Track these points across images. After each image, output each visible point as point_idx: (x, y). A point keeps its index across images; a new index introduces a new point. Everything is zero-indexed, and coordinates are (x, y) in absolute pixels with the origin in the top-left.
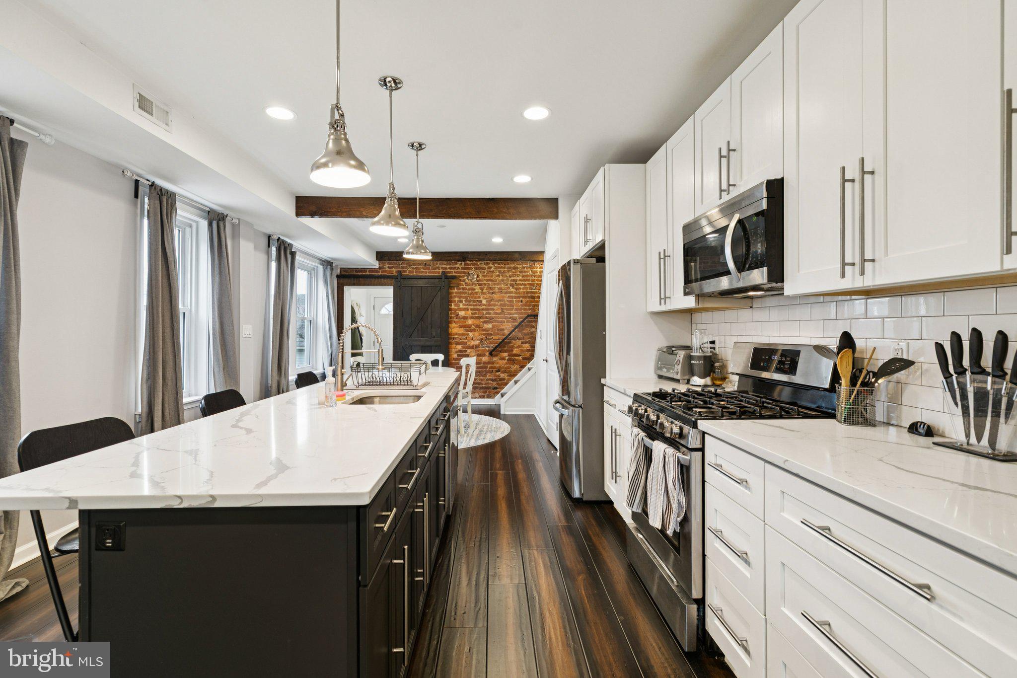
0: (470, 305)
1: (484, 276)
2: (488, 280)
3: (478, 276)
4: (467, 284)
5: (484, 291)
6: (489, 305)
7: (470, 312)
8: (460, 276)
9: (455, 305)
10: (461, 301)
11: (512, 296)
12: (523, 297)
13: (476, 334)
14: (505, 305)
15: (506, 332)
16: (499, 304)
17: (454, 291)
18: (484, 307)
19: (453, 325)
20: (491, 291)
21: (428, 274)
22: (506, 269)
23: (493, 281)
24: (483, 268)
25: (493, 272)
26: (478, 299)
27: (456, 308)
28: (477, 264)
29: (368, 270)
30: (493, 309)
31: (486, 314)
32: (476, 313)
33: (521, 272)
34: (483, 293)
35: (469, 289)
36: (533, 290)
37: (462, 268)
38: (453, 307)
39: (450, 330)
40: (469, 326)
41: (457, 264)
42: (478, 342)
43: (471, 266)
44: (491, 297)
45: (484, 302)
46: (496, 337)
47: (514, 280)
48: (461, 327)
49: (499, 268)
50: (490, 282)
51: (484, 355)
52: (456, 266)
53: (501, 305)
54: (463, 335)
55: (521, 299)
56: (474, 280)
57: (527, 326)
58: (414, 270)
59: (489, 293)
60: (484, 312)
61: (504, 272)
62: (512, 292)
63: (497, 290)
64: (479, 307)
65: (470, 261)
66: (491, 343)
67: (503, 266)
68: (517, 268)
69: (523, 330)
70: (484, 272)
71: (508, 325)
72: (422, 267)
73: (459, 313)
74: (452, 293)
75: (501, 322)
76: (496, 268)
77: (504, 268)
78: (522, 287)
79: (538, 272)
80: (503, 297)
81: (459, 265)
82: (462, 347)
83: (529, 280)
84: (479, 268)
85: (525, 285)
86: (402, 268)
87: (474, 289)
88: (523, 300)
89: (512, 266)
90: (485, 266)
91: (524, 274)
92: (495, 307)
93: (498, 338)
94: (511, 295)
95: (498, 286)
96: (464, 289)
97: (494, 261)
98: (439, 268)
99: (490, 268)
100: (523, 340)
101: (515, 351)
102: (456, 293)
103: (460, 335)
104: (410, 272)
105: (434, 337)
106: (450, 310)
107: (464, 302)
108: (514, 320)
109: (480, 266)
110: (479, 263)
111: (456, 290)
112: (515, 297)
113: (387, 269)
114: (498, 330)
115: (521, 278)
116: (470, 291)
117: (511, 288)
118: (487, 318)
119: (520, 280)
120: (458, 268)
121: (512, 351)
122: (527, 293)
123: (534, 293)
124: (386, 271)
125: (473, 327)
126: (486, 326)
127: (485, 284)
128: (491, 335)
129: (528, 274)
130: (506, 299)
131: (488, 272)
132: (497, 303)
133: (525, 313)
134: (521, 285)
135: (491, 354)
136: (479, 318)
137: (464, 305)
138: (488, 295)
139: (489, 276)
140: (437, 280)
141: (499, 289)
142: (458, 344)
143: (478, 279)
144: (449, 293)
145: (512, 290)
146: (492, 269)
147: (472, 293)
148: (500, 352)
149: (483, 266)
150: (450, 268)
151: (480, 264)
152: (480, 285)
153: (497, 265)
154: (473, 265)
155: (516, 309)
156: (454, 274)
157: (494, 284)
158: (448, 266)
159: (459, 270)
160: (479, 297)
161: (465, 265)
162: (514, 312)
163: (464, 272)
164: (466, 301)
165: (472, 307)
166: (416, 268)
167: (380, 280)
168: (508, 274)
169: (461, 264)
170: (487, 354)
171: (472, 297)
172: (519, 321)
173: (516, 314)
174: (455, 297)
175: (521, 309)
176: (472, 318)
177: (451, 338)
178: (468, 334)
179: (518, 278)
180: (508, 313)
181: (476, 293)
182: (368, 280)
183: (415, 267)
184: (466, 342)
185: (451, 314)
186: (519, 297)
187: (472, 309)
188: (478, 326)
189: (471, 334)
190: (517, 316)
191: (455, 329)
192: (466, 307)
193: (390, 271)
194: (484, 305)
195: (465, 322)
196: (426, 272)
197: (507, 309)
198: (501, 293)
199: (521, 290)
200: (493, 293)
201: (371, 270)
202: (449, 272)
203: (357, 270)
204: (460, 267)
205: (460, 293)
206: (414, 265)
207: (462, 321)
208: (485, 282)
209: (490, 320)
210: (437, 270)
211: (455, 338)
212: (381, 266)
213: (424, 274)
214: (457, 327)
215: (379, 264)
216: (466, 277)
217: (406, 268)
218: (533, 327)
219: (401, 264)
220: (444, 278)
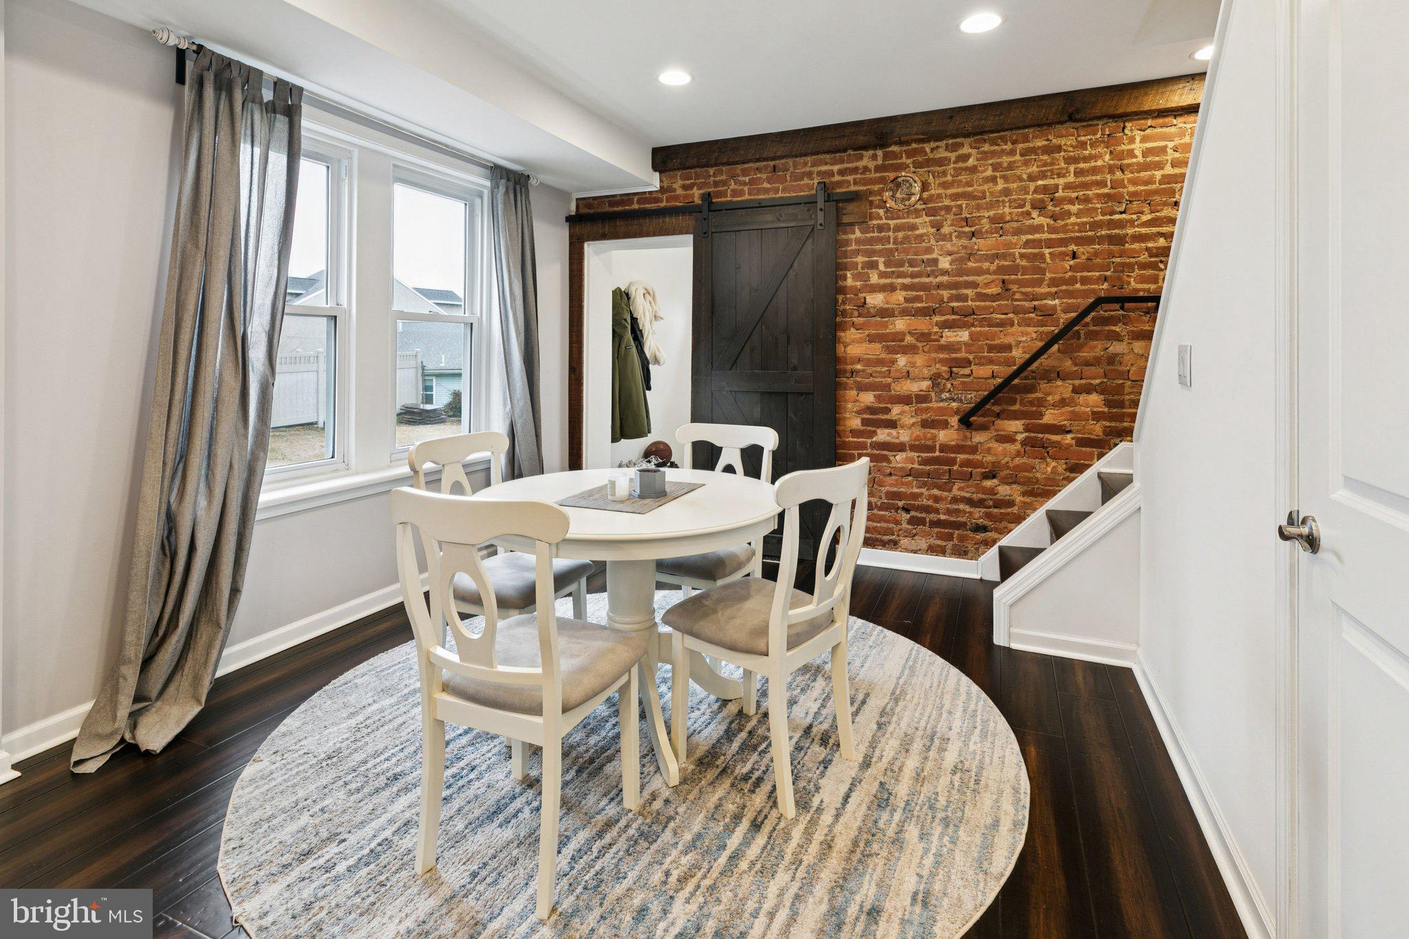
0: (902, 275)
1: (945, 185)
3: (925, 187)
4: (892, 215)
5: (946, 230)
6: (961, 272)
7: (900, 296)
8: (871, 193)
9: (856, 277)
10: (873, 265)
11: (1040, 241)
12: (1080, 241)
13: (920, 360)
14: (1014, 269)
15: (1019, 355)
16: (993, 267)
17: (852, 237)
18: (945, 278)
19: (850, 334)
20: (967, 229)
21: (780, 195)
22: (1018, 157)
23: (975, 198)
24: (942, 162)
25: (973, 170)
26: (925, 257)
27: (858, 284)
28: (923, 152)
29: (633, 199)
30: (974, 285)
31: (951, 299)
32: (918, 299)
33: (1069, 161)
34: (944, 238)
35: (898, 229)
36: (1117, 217)
37: (878, 169)
38: (850, 282)
39: (840, 349)
40: (899, 337)
41: (861, 158)
42: (925, 384)
43: (904, 160)
44: (965, 247)
45: (945, 263)
46: (984, 371)
47: (1045, 189)
48: (872, 339)
49: (993, 153)
50: (963, 203)
51: (945, 425)
52: (860, 164)
53: (1000, 270)
54: (880, 362)
55: (1073, 247)
56: (913, 199)
57: (1092, 336)
58: (746, 189)
59: (961, 235)
60: (946, 294)
61: (1011, 166)
62: (1038, 229)
63: (986, 225)
64: (927, 280)
65: (901, 143)
66: (966, 388)
67: (1008, 147)
68: (1059, 149)
69: (1080, 348)
70: (944, 173)
71: (1023, 334)
72: (764, 176)
73: (868, 300)
74: (848, 242)
75: (1002, 324)
76: (985, 156)
77: (1012, 153)
78: (1074, 208)
79: (1138, 153)
80: (1009, 245)
81: (867, 160)
82: (878, 398)
83: (1102, 184)
84: (929, 163)
85: (1087, 200)
86: (716, 184)
87: (914, 227)
88: (1080, 250)
89: (1040, 143)
90: (947, 155)
91: (1082, 165)
92: (979, 279)
93: (987, 373)
94: (1037, 236)
95: (992, 213)
96: (881, 228)
97: (978, 133)
98: (809, 175)
100: (1077, 382)
101: (1049, 417)
102: (858, 241)
103: (869, 363)
104: (735, 193)
105: (795, 368)
106: (842, 290)
107: (882, 267)
108: (1048, 314)
109: (931, 156)
110: (927, 147)
111: (858, 234)
112: (1049, 244)
113: (680, 192)
114: (991, 348)
115: (1071, 178)
116: (900, 235)
117: (1035, 214)
118: (953, 311)
119: (1068, 187)
120: (866, 169)
121: (1041, 415)
122: (1095, 226)
123: (1121, 224)
124: (676, 198)
125: (909, 340)
126: (950, 336)
127: (949, 210)
128: (968, 363)
129: (1100, 163)
130: (1017, 251)
131: (958, 172)
132: (986, 265)
133: (1085, 294)
134: (1071, 201)
135: (965, 422)
136: (928, 312)
137: (882, 275)
138: (956, 244)
139: (959, 184)
140: (806, 210)
141: (992, 220)
142: (862, 388)
143: (925, 195)
144: (839, 244)
145: (1038, 219)
146: (971, 162)
147: (906, 238)
148: (998, 416)
149: (942, 153)
150: (841, 173)
151: (932, 150)
152: (931, 212)
153: (986, 147)
154: (910, 154)
155: (1054, 282)
156: (853, 188)
157: (979, 208)
158: (836, 168)
159: (868, 175)
160: (929, 250)
161: (886, 156)
162: (1044, 289)
163: (882, 180)
164: (887, 264)
165: (907, 281)
166: (752, 182)
167: (661, 220)
168: (1024, 172)
169: (874, 157)
170: (954, 421)
171: (906, 251)
172: (1064, 318)
173: (1053, 296)
174: (857, 252)
175: (1073, 281)
176: (905, 312)
177: (845, 371)
178: (894, 362)
179: (1061, 181)
180: (1024, 294)
181: (920, 238)
183: (747, 179)
184: (889, 385)
185: (844, 303)
186: (1064, 242)
187: (905, 287)
188: (924, 337)
189: (902, 361)
190: (1057, 302)
191: (855, 346)
192: (888, 281)
193: (686, 197)
194: (945, 272)
195: (885, 326)
196: (777, 191)
197: (1021, 283)
198: (1002, 232)
199: (1073, 219)
200: (973, 234)
201: (643, 197)
202: (840, 184)
203: (612, 200)
204: (872, 165)
205: (871, 241)
206: (745, 172)
207: (877, 324)
208: (947, 202)
209: (964, 318)
210: (806, 181)
211: (858, 372)
212: (665, 185)
213: (771, 195)
214: (860, 341)
215: (661, 181)
216: (887, 194)
217: (724, 183)
218: (1117, 337)
219: (715, 175)
220: (821, 203)
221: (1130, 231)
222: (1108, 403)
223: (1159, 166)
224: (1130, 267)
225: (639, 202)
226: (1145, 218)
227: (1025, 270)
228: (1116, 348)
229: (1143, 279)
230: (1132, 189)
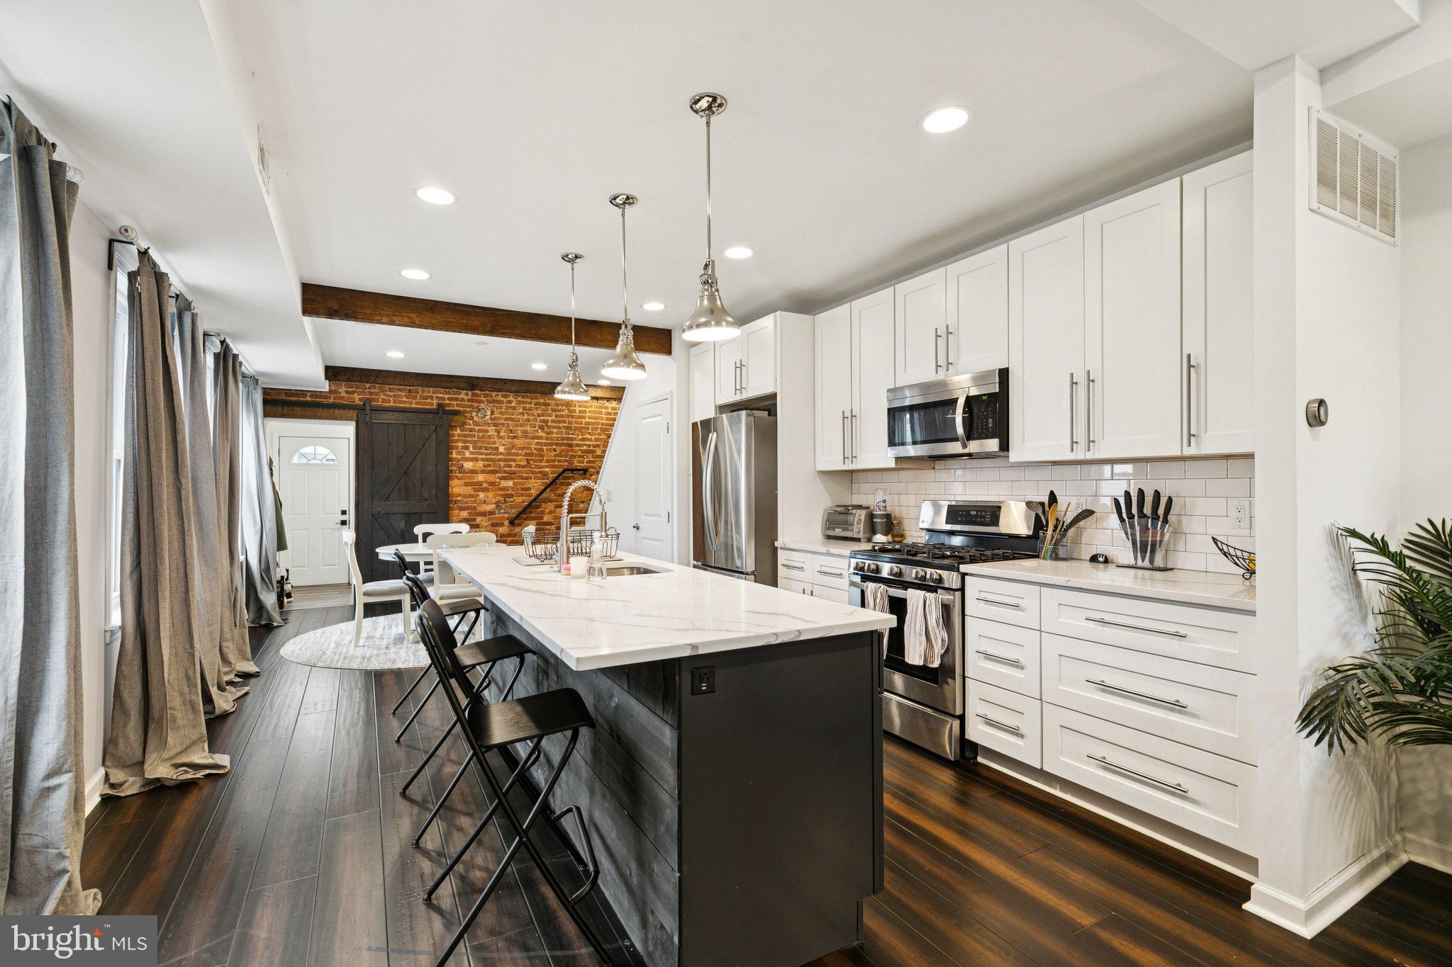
0: (480, 454)
1: (502, 413)
2: (507, 419)
3: (492, 413)
4: (476, 424)
5: (502, 434)
6: (509, 454)
7: (481, 464)
8: (465, 412)
9: (458, 453)
10: (467, 448)
11: (542, 443)
12: (557, 445)
13: (490, 494)
14: (531, 454)
15: (534, 492)
16: (523, 453)
17: (456, 433)
18: (502, 457)
19: (454, 483)
20: (511, 435)
21: (413, 406)
22: (533, 405)
23: (515, 421)
24: (500, 402)
25: (514, 408)
26: (492, 446)
27: (459, 457)
28: (491, 396)
29: (309, 395)
30: (515, 460)
31: (504, 467)
32: (489, 466)
33: (554, 410)
34: (501, 438)
35: (479, 431)
36: (570, 436)
37: (469, 400)
38: (454, 455)
39: (450, 489)
40: (480, 484)
41: (460, 394)
42: (493, 506)
43: (482, 398)
44: (511, 443)
45: (502, 449)
46: (520, 499)
47: (544, 421)
48: (466, 484)
49: (523, 402)
50: (510, 423)
51: (502, 525)
52: (460, 396)
53: (526, 454)
54: (471, 496)
55: (554, 447)
56: (487, 418)
58: (391, 399)
59: (508, 437)
60: (502, 464)
61: (530, 409)
62: (541, 438)
63: (520, 434)
64: (493, 457)
65: (481, 390)
66: (512, 507)
67: (529, 400)
68: (549, 405)
69: (557, 489)
70: (501, 408)
71: (536, 483)
72: (403, 394)
73: (465, 465)
74: (453, 435)
75: (527, 478)
76: (520, 403)
77: (531, 403)
78: (555, 430)
79: (577, 411)
80: (529, 443)
81: (463, 395)
82: (470, 514)
83: (565, 422)
84: (494, 401)
85: (559, 428)
86: (371, 394)
87: (487, 431)
88: (557, 448)
89: (542, 401)
90: (502, 399)
91: (557, 413)
92: (516, 458)
93: (521, 501)
94: (541, 441)
95: (522, 429)
96: (471, 430)
97: (517, 392)
98: (432, 398)
99: (510, 402)
100: (556, 503)
101: (546, 518)
102: (459, 435)
103: (465, 496)
104: (384, 401)
105: (426, 500)
106: (451, 459)
107: (471, 449)
108: (545, 475)
109: (495, 398)
110: (494, 394)
111: (459, 431)
112: (546, 444)
113: (344, 394)
114: (523, 489)
115: (554, 418)
116: (481, 434)
117: (540, 431)
118: (506, 472)
119: (552, 421)
120: (463, 399)
121: (542, 518)
122: (563, 439)
124: (342, 398)
125: (485, 485)
126: (504, 483)
127: (503, 424)
128: (512, 496)
129: (564, 413)
130: (533, 447)
131: (508, 408)
132: (519, 451)
133: (559, 467)
134: (554, 428)
135: (512, 523)
136: (494, 472)
137: (471, 453)
138: (508, 441)
139: (508, 413)
140: (430, 416)
141: (523, 432)
142: (461, 509)
143: (493, 416)
144: (449, 436)
145: (541, 433)
146: (513, 404)
147: (483, 436)
148: (525, 519)
149: (500, 398)
150: (450, 399)
151: (496, 396)
152: (495, 425)
153: (520, 399)
154: (486, 396)
155: (548, 461)
156: (456, 408)
157: (517, 426)
158: (446, 396)
159: (463, 403)
160: (494, 443)
161: (473, 395)
162: (544, 464)
163: (471, 406)
164: (474, 448)
165: (484, 457)
166: (394, 396)
167: (331, 411)
168: (536, 412)
169: (467, 394)
170: (506, 523)
171: (483, 442)
172: (552, 476)
173: (547, 467)
174: (458, 441)
175: (554, 461)
176: (483, 472)
177: (452, 501)
178: (477, 496)
179: (550, 418)
180: (536, 465)
181: (490, 437)
182: (309, 411)
183: (392, 394)
184: (476, 507)
185: (452, 466)
186: (551, 444)
187: (483, 460)
188: (492, 484)
189: (482, 495)
190: (548, 469)
191: (457, 487)
192: (475, 456)
193: (349, 398)
194: (502, 454)
195: (473, 478)
196: (411, 403)
197: (533, 460)
198: (526, 437)
199: (554, 435)
200: (514, 437)
201: (314, 394)
202: (449, 405)
203: (288, 392)
204: (466, 398)
205: (465, 436)
206: (390, 390)
207: (469, 477)
208: (503, 421)
209: (510, 475)
210: (429, 400)
211: (459, 501)
212: (333, 388)
213: (408, 405)
214: (460, 486)
215: (330, 386)
216: (474, 414)
217: (376, 394)
219: (369, 388)
220: (441, 412)
221: (575, 442)
223: (584, 418)
224: (575, 456)
225: (311, 396)
227: (536, 455)
229: (579, 462)
230: (575, 425)
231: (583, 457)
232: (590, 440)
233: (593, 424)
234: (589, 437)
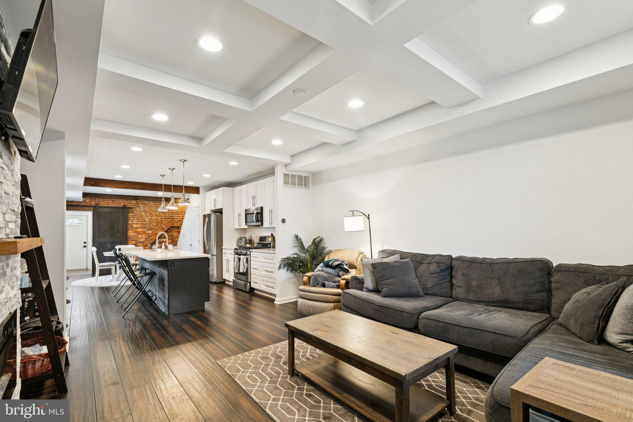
0: (139, 222)
1: (147, 208)
2: (150, 210)
3: (144, 208)
4: (138, 212)
5: (147, 215)
6: (150, 222)
7: (139, 225)
8: (134, 207)
10: (134, 220)
11: (162, 218)
13: (143, 236)
14: (158, 222)
16: (155, 221)
18: (147, 223)
20: (151, 215)
21: (114, 206)
22: (159, 205)
24: (146, 204)
25: (152, 206)
26: (144, 219)
28: (143, 202)
31: (149, 226)
32: (143, 226)
35: (139, 214)
36: (173, 215)
37: (135, 204)
38: (130, 222)
39: (128, 234)
40: (139, 232)
42: (144, 240)
44: (151, 218)
45: (147, 220)
46: (154, 237)
48: (134, 232)
49: (155, 204)
50: (151, 211)
51: (147, 246)
52: (131, 202)
53: (157, 222)
54: (136, 236)
55: (167, 219)
56: (142, 209)
57: (170, 232)
59: (150, 216)
60: (148, 225)
62: (162, 216)
63: (154, 215)
64: (144, 223)
65: (140, 200)
66: (151, 240)
67: (157, 203)
70: (147, 206)
72: (111, 202)
73: (133, 226)
74: (129, 216)
75: (157, 230)
76: (154, 204)
77: (158, 204)
78: (167, 214)
80: (158, 218)
81: (133, 202)
82: (135, 242)
84: (144, 204)
85: (169, 213)
86: (98, 202)
87: (142, 214)
90: (148, 203)
92: (153, 223)
96: (136, 214)
97: (152, 201)
98: (121, 203)
99: (151, 204)
102: (131, 216)
103: (134, 236)
104: (103, 204)
105: (119, 238)
106: (129, 224)
107: (136, 220)
108: (164, 229)
110: (144, 201)
111: (131, 214)
112: (164, 218)
113: (89, 202)
114: (155, 234)
116: (139, 215)
117: (162, 214)
118: (149, 228)
120: (133, 203)
122: (170, 216)
123: (173, 217)
125: (141, 232)
126: (148, 232)
127: (148, 212)
128: (151, 236)
130: (159, 219)
131: (149, 206)
132: (154, 221)
133: (169, 226)
134: (167, 212)
136: (144, 228)
137: (136, 222)
140: (121, 209)
141: (155, 214)
142: (132, 241)
144: (127, 216)
146: (152, 205)
147: (140, 216)
149: (147, 203)
150: (128, 203)
152: (145, 212)
153: (154, 203)
154: (141, 202)
155: (164, 224)
156: (130, 206)
157: (153, 212)
158: (127, 202)
159: (133, 204)
161: (137, 202)
162: (163, 225)
163: (136, 206)
164: (137, 220)
165: (141, 223)
166: (108, 202)
167: (84, 208)
169: (134, 202)
171: (140, 218)
172: (166, 229)
173: (164, 226)
174: (131, 218)
175: (167, 224)
176: (140, 228)
177: (129, 238)
178: (138, 236)
180: (160, 226)
181: (143, 216)
182: (76, 208)
183: (106, 202)
184: (138, 240)
185: (128, 226)
186: (166, 218)
187: (140, 224)
188: (144, 232)
189: (140, 236)
191: (131, 233)
195: (137, 230)
196: (114, 205)
197: (159, 224)
198: (157, 216)
199: (167, 215)
200: (152, 216)
201: (79, 202)
202: (128, 205)
204: (134, 203)
205: (134, 216)
206: (106, 200)
207: (135, 230)
208: (148, 211)
209: (151, 229)
210: (120, 204)
211: (131, 238)
213: (112, 206)
214: (132, 233)
215: (84, 199)
216: (137, 208)
217: (101, 202)
218: (173, 232)
219: (98, 200)
220: (125, 208)
221: (175, 218)
222: (172, 241)
224: (175, 222)
225: (76, 203)
226: (177, 216)
227: (160, 222)
228: (173, 233)
229: (176, 224)
230: (175, 212)
231: (178, 223)
232: (181, 217)
233: (181, 211)
234: (180, 216)
